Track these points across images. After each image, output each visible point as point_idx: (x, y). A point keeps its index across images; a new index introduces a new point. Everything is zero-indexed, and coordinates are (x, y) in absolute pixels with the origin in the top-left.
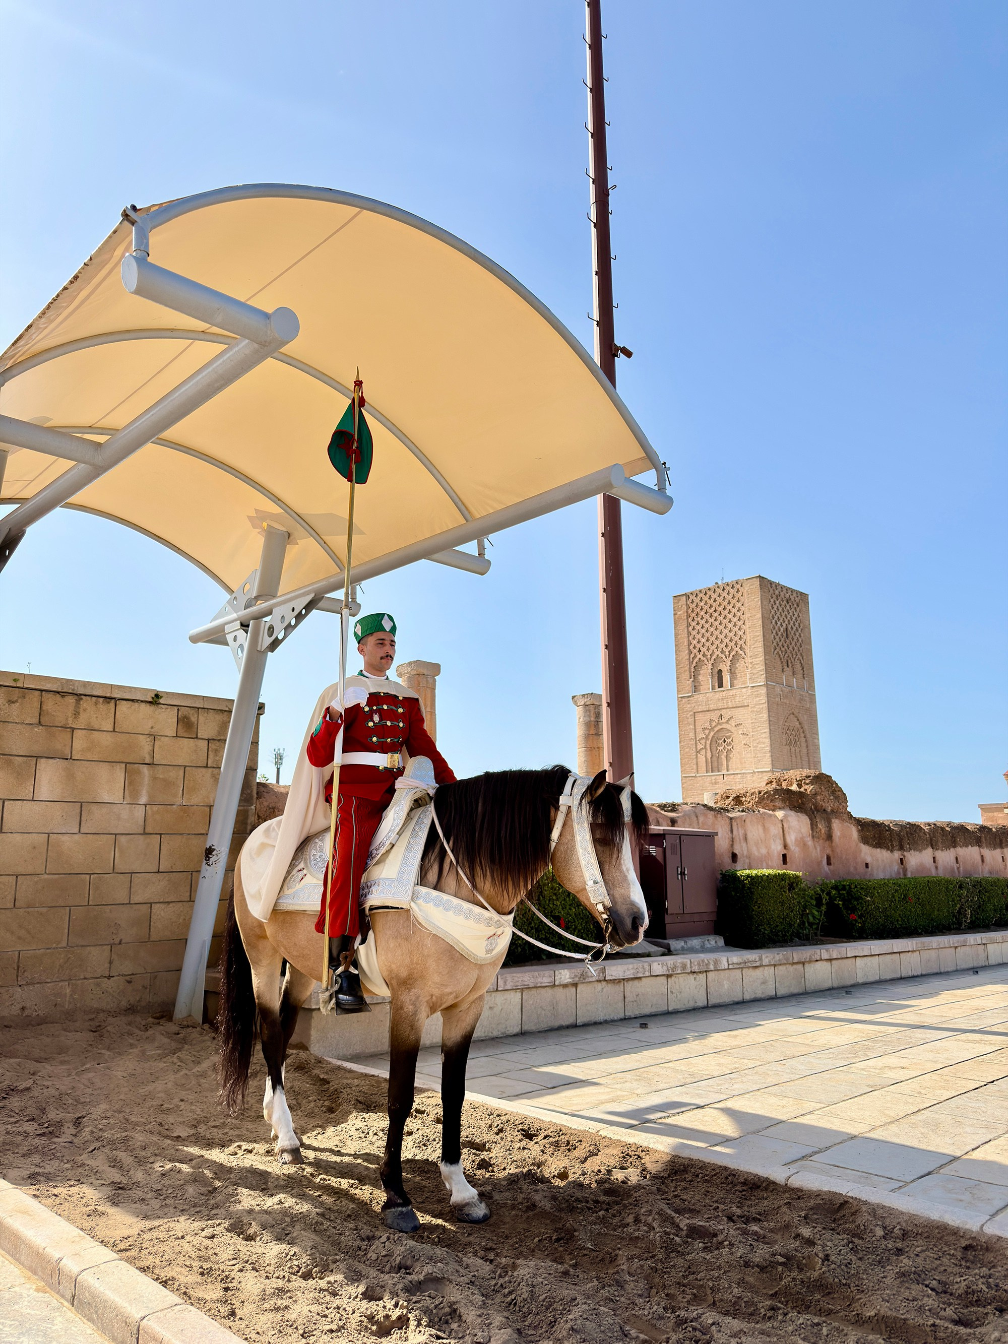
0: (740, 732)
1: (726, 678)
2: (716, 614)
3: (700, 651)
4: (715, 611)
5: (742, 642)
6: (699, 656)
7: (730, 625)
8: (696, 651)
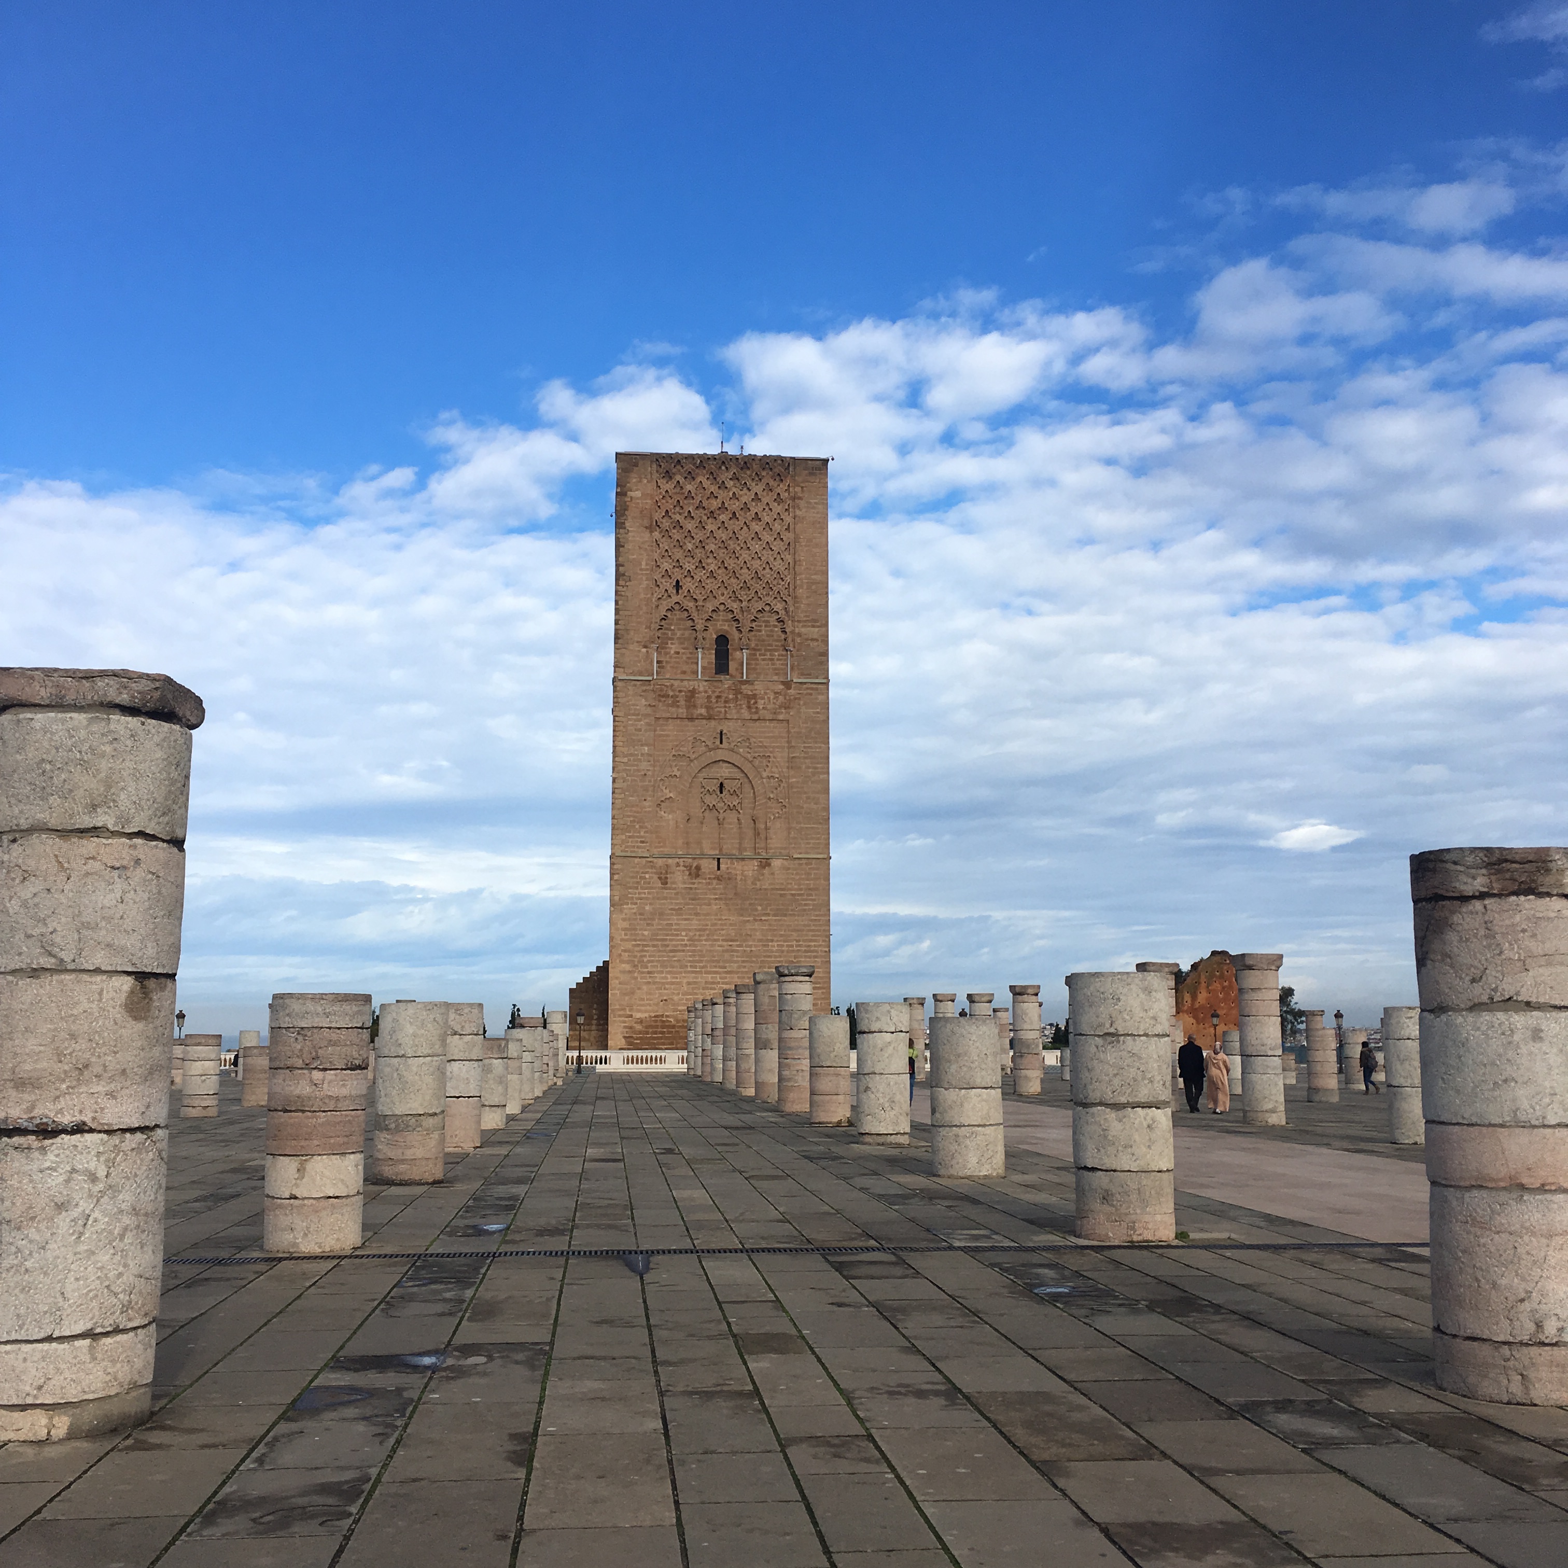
0: (765, 775)
1: (739, 657)
2: (723, 517)
3: (678, 586)
4: (723, 508)
5: (781, 586)
6: (675, 598)
7: (756, 547)
8: (668, 585)
